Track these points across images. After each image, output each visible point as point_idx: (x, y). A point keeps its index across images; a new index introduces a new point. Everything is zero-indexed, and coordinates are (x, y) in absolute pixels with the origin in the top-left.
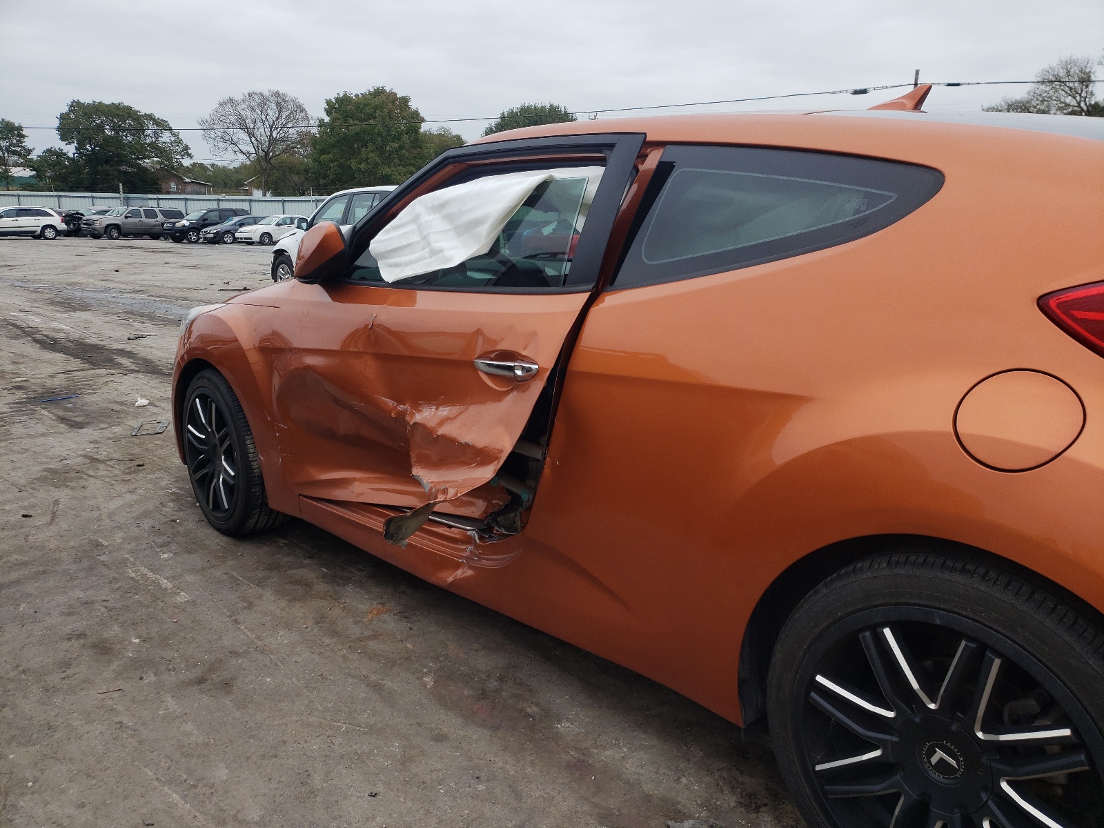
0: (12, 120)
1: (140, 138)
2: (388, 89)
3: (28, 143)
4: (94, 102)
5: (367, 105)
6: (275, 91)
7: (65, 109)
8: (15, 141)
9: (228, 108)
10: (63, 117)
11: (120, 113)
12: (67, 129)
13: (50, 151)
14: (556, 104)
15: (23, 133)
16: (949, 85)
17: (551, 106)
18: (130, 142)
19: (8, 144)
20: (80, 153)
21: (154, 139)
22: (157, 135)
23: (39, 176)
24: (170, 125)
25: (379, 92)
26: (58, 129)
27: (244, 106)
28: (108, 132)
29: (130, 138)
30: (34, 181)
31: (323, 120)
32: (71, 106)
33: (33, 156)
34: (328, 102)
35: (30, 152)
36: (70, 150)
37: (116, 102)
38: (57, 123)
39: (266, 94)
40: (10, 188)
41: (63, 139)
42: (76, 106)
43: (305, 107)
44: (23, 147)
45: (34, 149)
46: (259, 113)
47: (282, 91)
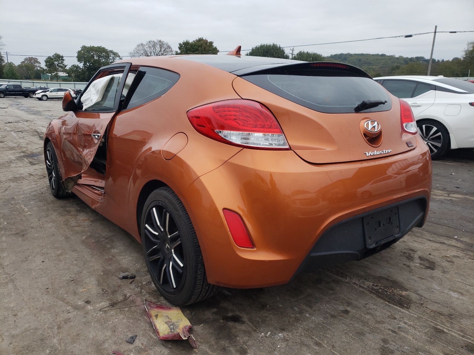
0: (59, 54)
1: (107, 60)
2: (204, 39)
3: (65, 63)
4: (91, 46)
5: (196, 45)
6: (159, 40)
7: (80, 49)
8: (60, 62)
9: (141, 48)
10: (79, 52)
11: (100, 50)
12: (80, 57)
13: (73, 66)
14: (275, 44)
15: (64, 59)
16: (451, 32)
17: (273, 44)
18: (104, 62)
19: (58, 63)
20: (85, 66)
21: (113, 61)
22: (114, 59)
23: (69, 76)
24: (119, 55)
25: (200, 40)
26: (77, 57)
27: (147, 46)
28: (96, 58)
29: (103, 60)
30: (67, 78)
31: (178, 52)
32: (82, 48)
33: (67, 68)
34: (180, 44)
35: (66, 66)
36: (81, 65)
37: (99, 46)
38: (76, 55)
39: (156, 41)
40: (58, 81)
41: (79, 60)
42: (84, 48)
43: (171, 46)
44: (63, 64)
45: (67, 65)
46: (153, 49)
47: (162, 40)
